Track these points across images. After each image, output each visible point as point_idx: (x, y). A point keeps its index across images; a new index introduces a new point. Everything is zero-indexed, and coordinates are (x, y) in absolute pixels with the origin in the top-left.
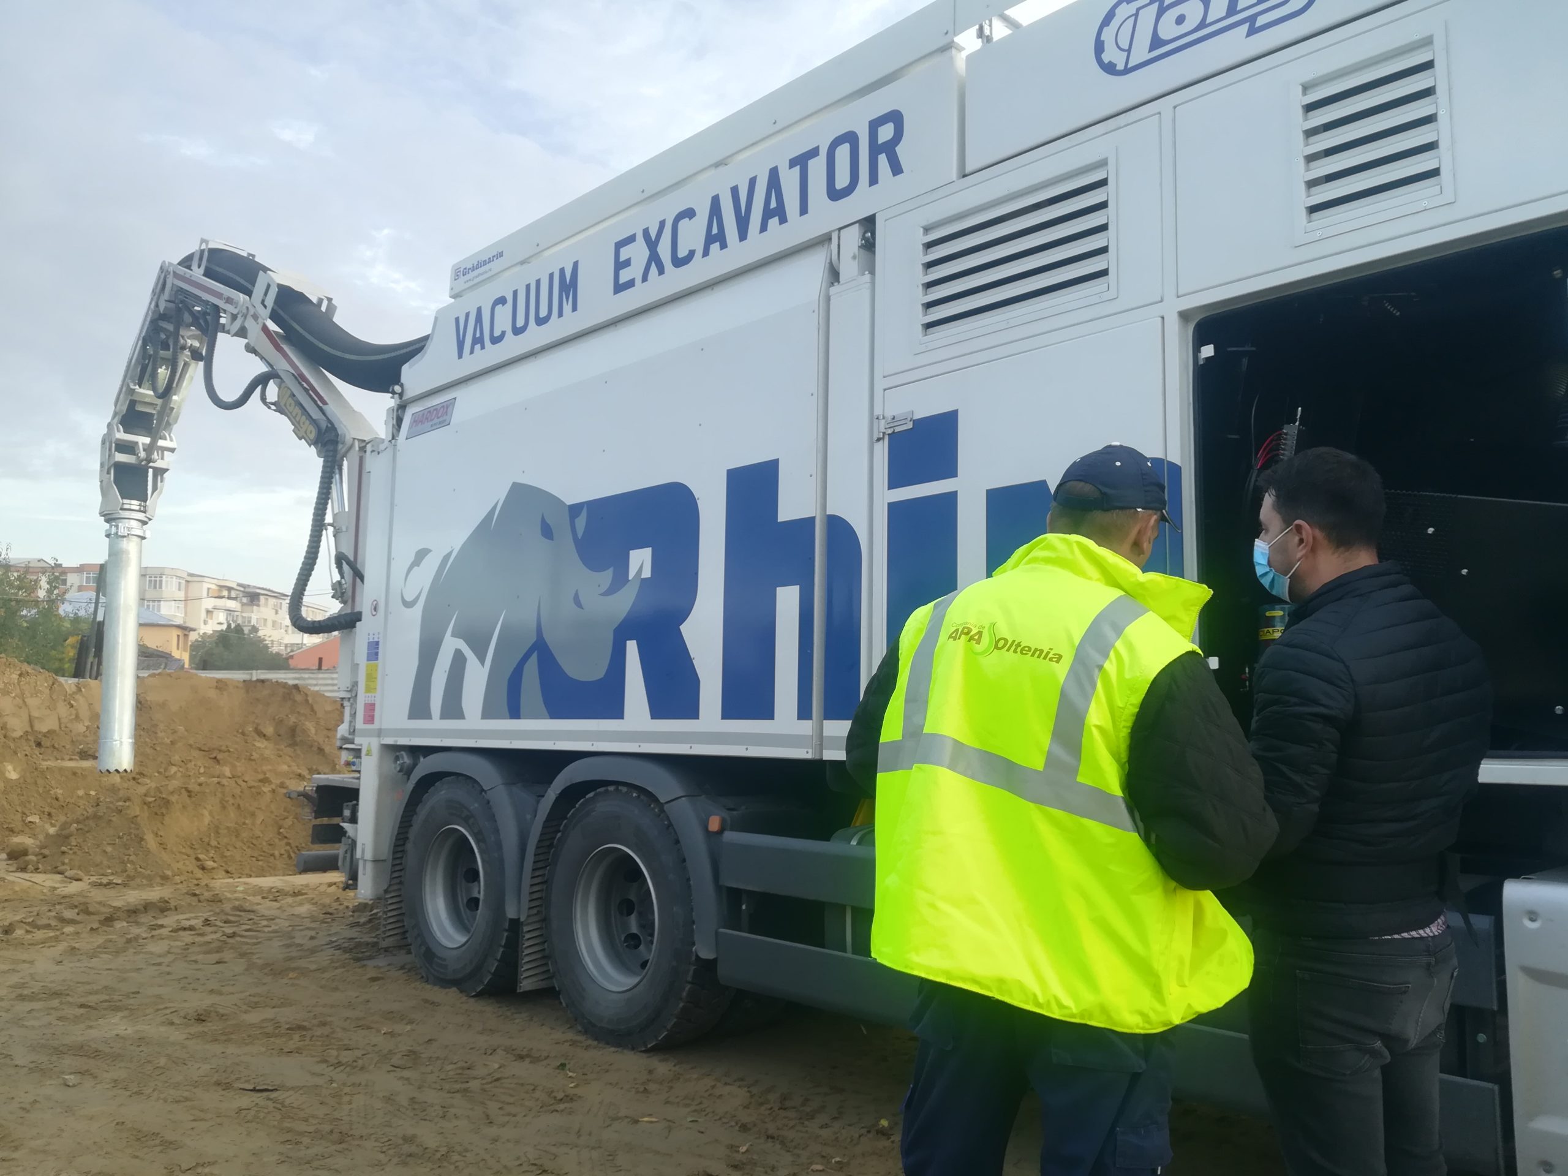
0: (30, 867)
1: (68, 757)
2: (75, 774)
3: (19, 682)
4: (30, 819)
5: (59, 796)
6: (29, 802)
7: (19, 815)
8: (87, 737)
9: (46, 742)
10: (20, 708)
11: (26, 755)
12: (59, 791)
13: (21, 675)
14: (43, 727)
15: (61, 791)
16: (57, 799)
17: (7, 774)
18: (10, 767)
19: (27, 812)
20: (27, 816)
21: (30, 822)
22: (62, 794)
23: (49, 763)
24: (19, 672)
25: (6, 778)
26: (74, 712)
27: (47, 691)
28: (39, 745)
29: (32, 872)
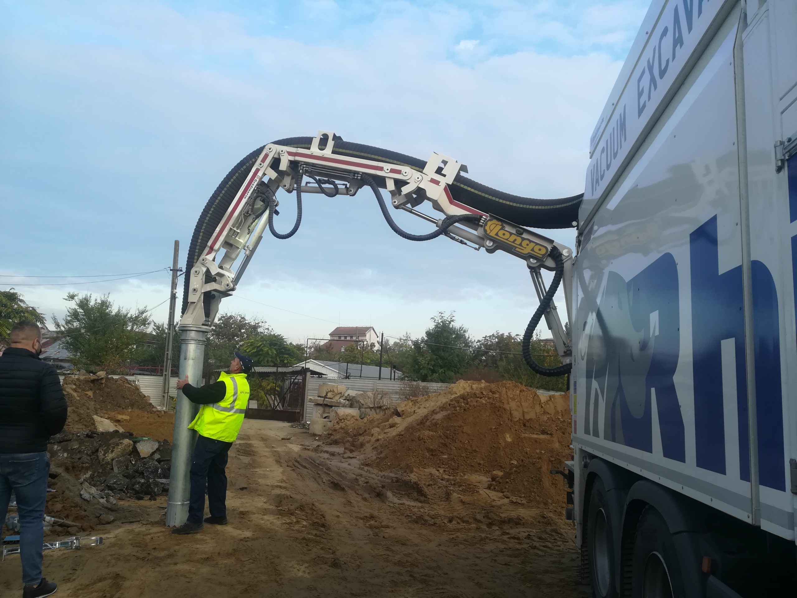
0: (492, 487)
1: (536, 432)
2: (536, 441)
3: (519, 395)
4: (512, 462)
5: (528, 452)
6: (515, 454)
7: (509, 459)
8: (547, 423)
9: (528, 424)
10: (519, 407)
11: (516, 430)
12: (528, 449)
13: (520, 391)
14: (527, 417)
15: (529, 450)
16: (527, 453)
17: (507, 439)
18: (508, 436)
19: (512, 458)
20: (512, 460)
21: (512, 464)
22: (529, 451)
23: (526, 435)
24: (519, 390)
25: (506, 441)
26: (543, 410)
27: (532, 399)
28: (524, 425)
29: (492, 490)
